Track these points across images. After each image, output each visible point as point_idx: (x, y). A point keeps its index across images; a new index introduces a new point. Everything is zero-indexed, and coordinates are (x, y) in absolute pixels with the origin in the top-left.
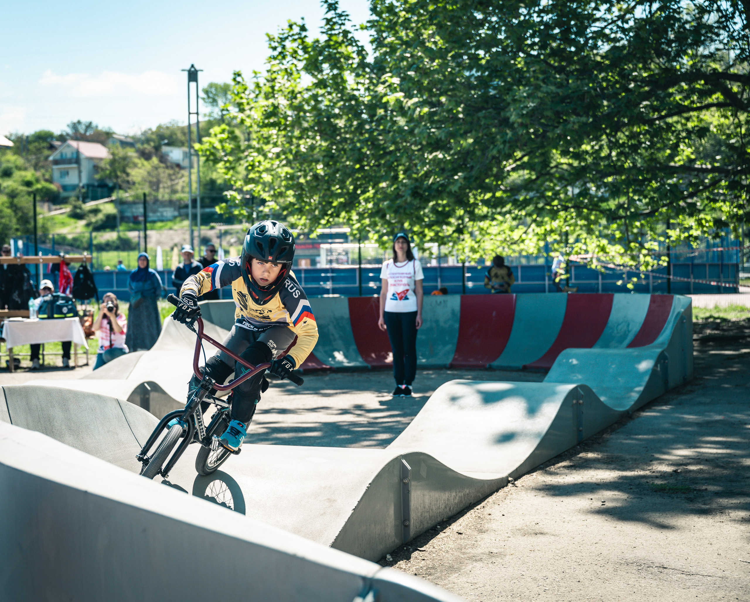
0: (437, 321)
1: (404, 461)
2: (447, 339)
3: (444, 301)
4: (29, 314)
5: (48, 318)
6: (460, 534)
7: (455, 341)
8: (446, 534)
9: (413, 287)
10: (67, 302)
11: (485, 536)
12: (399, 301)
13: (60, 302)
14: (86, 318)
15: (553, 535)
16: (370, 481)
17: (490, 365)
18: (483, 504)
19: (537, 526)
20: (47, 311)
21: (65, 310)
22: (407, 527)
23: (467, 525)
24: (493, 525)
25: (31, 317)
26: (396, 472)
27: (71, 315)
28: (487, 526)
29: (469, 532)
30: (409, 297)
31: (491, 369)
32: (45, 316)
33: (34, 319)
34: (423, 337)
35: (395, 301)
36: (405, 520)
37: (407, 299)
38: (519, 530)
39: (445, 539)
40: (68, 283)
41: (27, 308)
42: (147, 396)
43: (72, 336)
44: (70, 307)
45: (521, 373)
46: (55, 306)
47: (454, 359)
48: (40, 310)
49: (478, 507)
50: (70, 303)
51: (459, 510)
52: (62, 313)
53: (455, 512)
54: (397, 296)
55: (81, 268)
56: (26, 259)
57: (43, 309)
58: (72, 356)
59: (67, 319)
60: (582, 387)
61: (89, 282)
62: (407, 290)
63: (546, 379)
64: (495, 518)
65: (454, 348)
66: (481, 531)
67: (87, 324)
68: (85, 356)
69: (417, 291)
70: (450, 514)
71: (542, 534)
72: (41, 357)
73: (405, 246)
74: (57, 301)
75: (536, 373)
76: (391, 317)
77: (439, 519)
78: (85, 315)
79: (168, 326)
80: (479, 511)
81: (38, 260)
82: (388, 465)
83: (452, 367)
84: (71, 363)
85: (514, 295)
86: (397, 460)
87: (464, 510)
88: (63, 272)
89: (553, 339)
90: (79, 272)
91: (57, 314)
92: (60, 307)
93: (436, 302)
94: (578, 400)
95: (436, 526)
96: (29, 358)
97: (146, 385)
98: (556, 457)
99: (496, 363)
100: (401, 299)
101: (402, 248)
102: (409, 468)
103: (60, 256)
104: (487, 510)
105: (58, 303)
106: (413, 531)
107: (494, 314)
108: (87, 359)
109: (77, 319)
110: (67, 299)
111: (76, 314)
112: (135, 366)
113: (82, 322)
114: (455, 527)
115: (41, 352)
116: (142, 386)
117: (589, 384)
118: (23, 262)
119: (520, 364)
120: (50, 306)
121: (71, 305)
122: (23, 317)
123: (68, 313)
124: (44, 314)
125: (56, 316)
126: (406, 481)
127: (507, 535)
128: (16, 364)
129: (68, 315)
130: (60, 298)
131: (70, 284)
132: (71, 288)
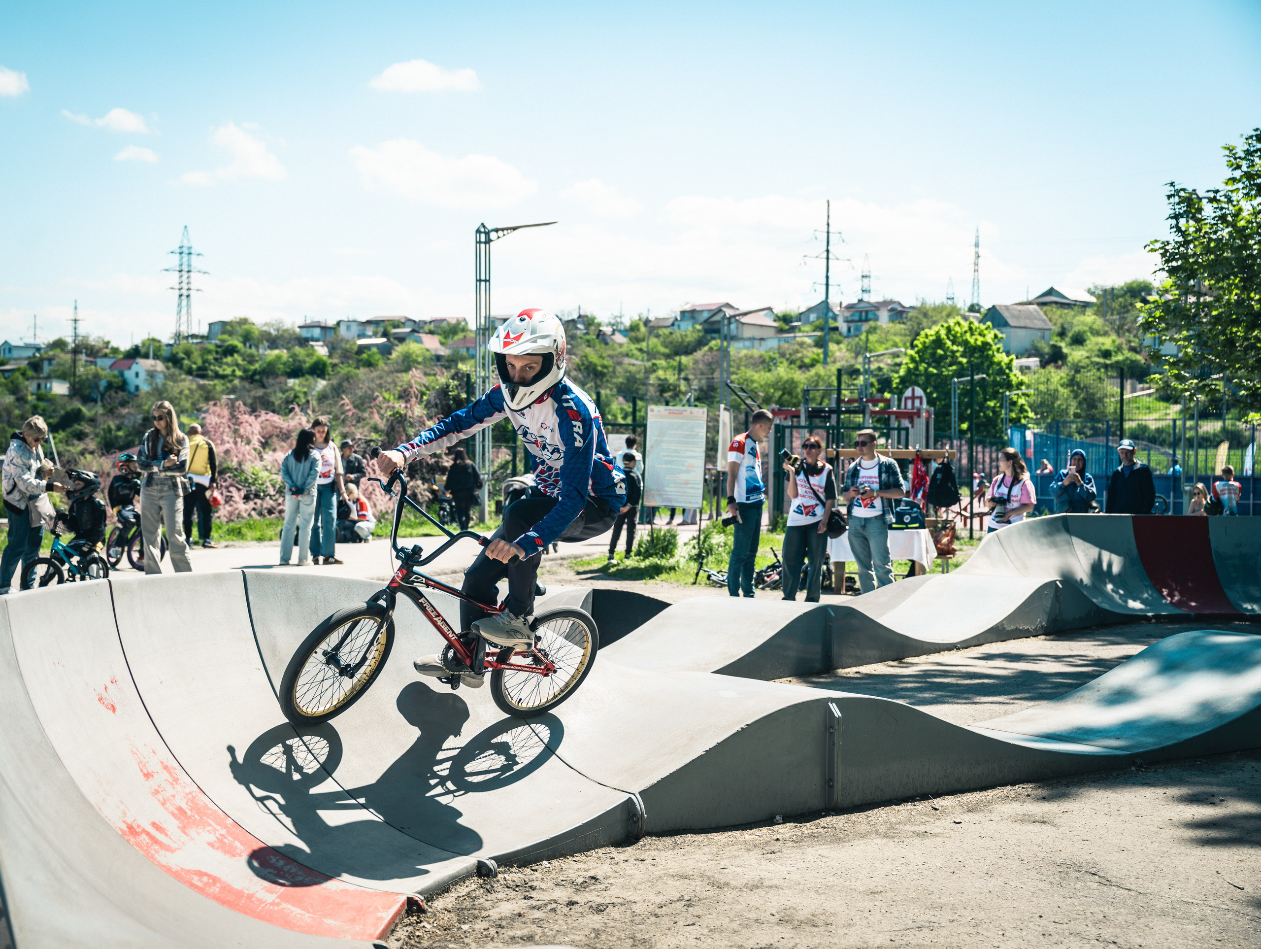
1: (834, 707)
10: (911, 509)
13: (902, 508)
14: (944, 532)
15: (1054, 825)
16: (749, 722)
21: (907, 519)
22: (831, 787)
23: (968, 802)
24: (1004, 807)
26: (816, 717)
27: (917, 525)
28: (993, 806)
29: (954, 809)
36: (830, 779)
38: (1025, 815)
39: (902, 812)
44: (914, 515)
50: (915, 510)
52: (903, 523)
59: (910, 530)
67: (945, 540)
74: (898, 506)
77: (927, 790)
78: (944, 527)
80: (1022, 790)
82: (794, 707)
86: (818, 704)
95: (913, 795)
97: (829, 609)
109: (925, 533)
110: (912, 505)
113: (935, 536)
121: (916, 512)
123: (910, 523)
126: (832, 731)
128: (848, 584)
129: (910, 526)
130: (903, 503)
131: (924, 485)
132: (924, 492)
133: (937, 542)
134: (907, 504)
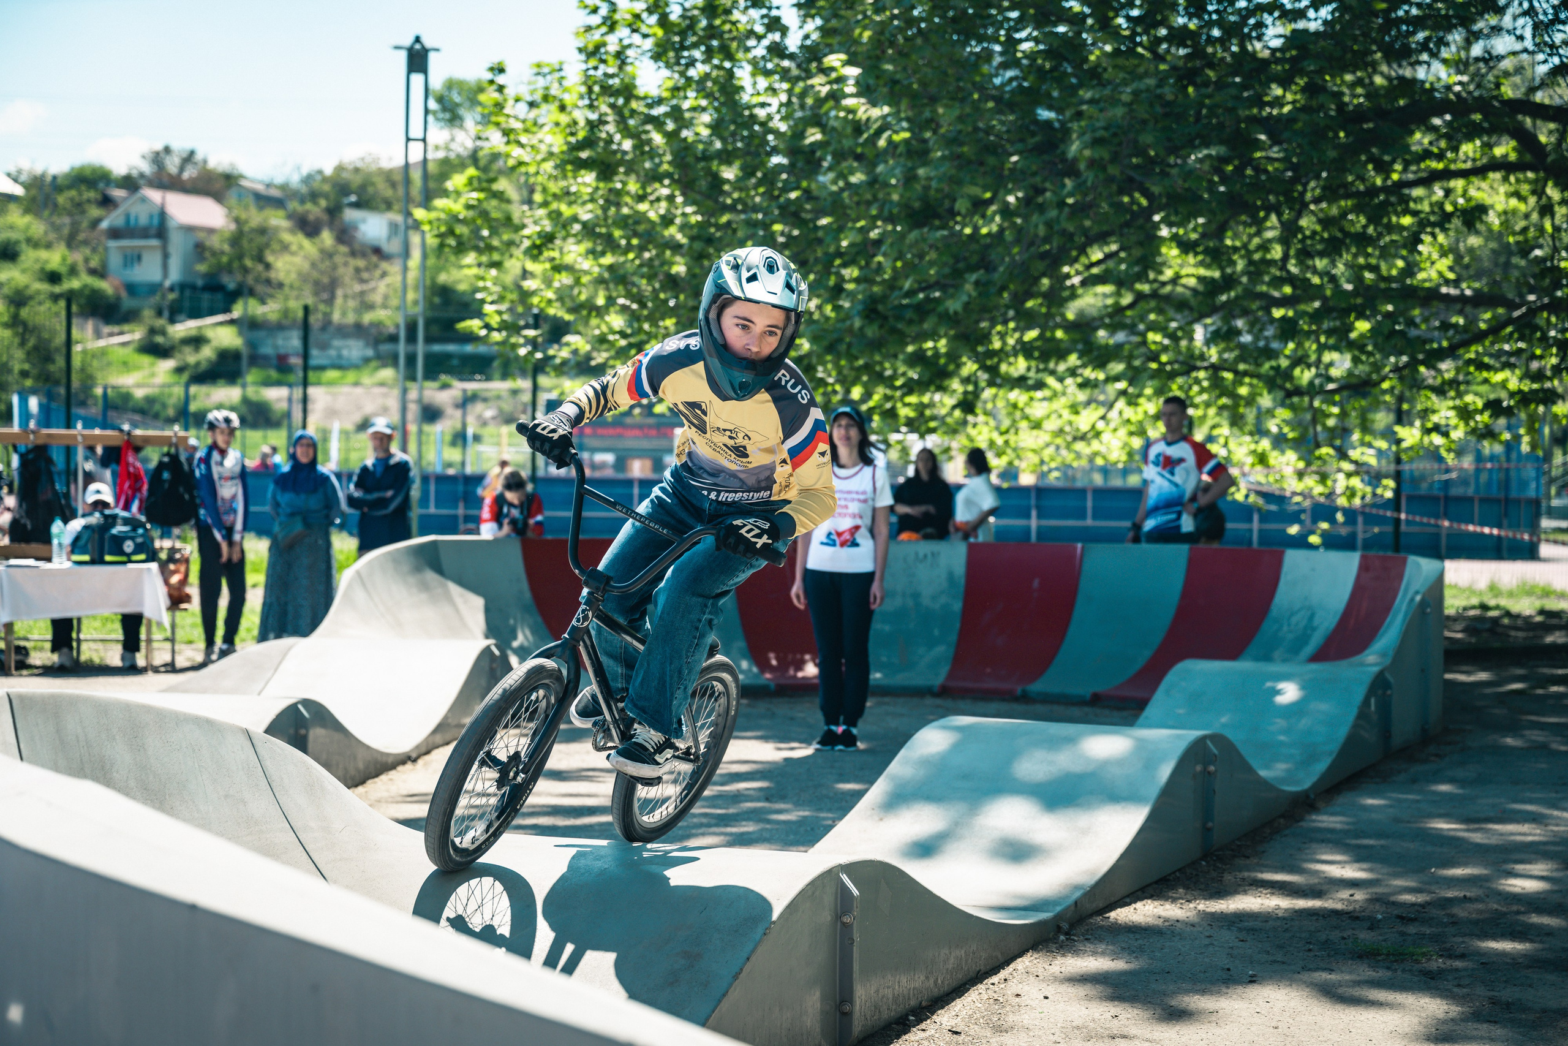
0: (916, 596)
1: (845, 878)
2: (936, 632)
3: (933, 554)
4: (51, 551)
5: (92, 562)
6: (956, 1033)
7: (953, 637)
8: (927, 1034)
9: (868, 521)
10: (134, 529)
11: (1007, 1038)
12: (838, 548)
13: (119, 529)
14: (172, 567)
15: (1147, 1040)
16: (773, 918)
17: (1024, 691)
18: (1003, 974)
19: (1115, 1021)
20: (89, 546)
21: (128, 547)
22: (846, 1015)
23: (971, 1017)
24: (1026, 1018)
25: (55, 559)
26: (828, 898)
27: (142, 557)
28: (1011, 1018)
29: (974, 1030)
30: (859, 540)
31: (1025, 698)
32: (86, 558)
33: (61, 562)
34: (887, 628)
35: (830, 549)
36: (843, 1001)
37: (857, 545)
38: (1078, 1028)
39: (926, 1043)
40: (136, 489)
41: (47, 539)
42: (303, 732)
43: (141, 603)
44: (139, 540)
45: (1086, 709)
46: (107, 536)
47: (951, 675)
48: (76, 545)
49: (995, 979)
50: (140, 531)
51: (954, 984)
52: (122, 553)
53: (946, 989)
54: (834, 537)
55: (166, 459)
56: (49, 435)
57: (82, 542)
58: (143, 645)
59: (130, 566)
60: (1216, 738)
61: (181, 489)
62: (857, 528)
63: (1142, 719)
64: (1028, 1002)
65: (951, 652)
66: (999, 1029)
67: (175, 579)
68: (168, 645)
69: (876, 531)
70: (936, 992)
71: (1124, 1037)
72: (75, 644)
73: (854, 433)
74: (113, 525)
75: (1119, 709)
76: (818, 580)
77: (913, 1003)
78: (171, 559)
79: (350, 586)
80: (995, 988)
81: (75, 436)
82: (812, 883)
83: (944, 692)
84: (140, 660)
85: (1079, 545)
86: (830, 876)
87: (965, 984)
88: (127, 464)
89: (1157, 638)
90: (161, 466)
91: (110, 554)
92: (118, 541)
93: (917, 554)
94: (1206, 765)
95: (907, 1015)
96: (48, 645)
97: (300, 707)
98: (1156, 882)
99: (1037, 687)
100: (843, 544)
101: (848, 438)
102: (855, 892)
103: (121, 431)
104: (1013, 987)
105: (114, 531)
106: (858, 1026)
107: (1036, 583)
108: (173, 652)
109: (154, 566)
110: (133, 523)
111: (152, 556)
112: (276, 670)
113: (165, 574)
114: (945, 1018)
115: (74, 635)
116: (292, 709)
117: (1230, 735)
118: (40, 442)
119: (1086, 690)
120: (96, 537)
121: (142, 536)
122: (37, 559)
123: (135, 552)
124: (83, 553)
125: (108, 558)
126: (847, 919)
127: (1055, 1038)
128: (19, 657)
129: (135, 558)
130: (119, 521)
131: (140, 490)
132: (141, 501)
133: (166, 582)
134: (126, 521)
